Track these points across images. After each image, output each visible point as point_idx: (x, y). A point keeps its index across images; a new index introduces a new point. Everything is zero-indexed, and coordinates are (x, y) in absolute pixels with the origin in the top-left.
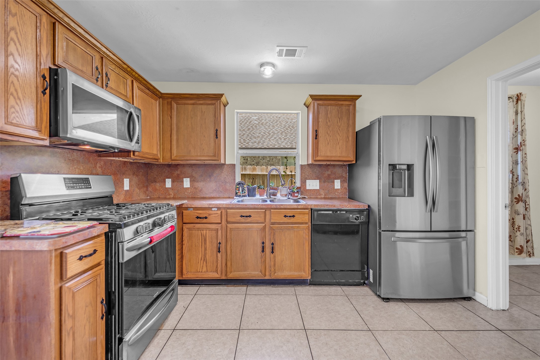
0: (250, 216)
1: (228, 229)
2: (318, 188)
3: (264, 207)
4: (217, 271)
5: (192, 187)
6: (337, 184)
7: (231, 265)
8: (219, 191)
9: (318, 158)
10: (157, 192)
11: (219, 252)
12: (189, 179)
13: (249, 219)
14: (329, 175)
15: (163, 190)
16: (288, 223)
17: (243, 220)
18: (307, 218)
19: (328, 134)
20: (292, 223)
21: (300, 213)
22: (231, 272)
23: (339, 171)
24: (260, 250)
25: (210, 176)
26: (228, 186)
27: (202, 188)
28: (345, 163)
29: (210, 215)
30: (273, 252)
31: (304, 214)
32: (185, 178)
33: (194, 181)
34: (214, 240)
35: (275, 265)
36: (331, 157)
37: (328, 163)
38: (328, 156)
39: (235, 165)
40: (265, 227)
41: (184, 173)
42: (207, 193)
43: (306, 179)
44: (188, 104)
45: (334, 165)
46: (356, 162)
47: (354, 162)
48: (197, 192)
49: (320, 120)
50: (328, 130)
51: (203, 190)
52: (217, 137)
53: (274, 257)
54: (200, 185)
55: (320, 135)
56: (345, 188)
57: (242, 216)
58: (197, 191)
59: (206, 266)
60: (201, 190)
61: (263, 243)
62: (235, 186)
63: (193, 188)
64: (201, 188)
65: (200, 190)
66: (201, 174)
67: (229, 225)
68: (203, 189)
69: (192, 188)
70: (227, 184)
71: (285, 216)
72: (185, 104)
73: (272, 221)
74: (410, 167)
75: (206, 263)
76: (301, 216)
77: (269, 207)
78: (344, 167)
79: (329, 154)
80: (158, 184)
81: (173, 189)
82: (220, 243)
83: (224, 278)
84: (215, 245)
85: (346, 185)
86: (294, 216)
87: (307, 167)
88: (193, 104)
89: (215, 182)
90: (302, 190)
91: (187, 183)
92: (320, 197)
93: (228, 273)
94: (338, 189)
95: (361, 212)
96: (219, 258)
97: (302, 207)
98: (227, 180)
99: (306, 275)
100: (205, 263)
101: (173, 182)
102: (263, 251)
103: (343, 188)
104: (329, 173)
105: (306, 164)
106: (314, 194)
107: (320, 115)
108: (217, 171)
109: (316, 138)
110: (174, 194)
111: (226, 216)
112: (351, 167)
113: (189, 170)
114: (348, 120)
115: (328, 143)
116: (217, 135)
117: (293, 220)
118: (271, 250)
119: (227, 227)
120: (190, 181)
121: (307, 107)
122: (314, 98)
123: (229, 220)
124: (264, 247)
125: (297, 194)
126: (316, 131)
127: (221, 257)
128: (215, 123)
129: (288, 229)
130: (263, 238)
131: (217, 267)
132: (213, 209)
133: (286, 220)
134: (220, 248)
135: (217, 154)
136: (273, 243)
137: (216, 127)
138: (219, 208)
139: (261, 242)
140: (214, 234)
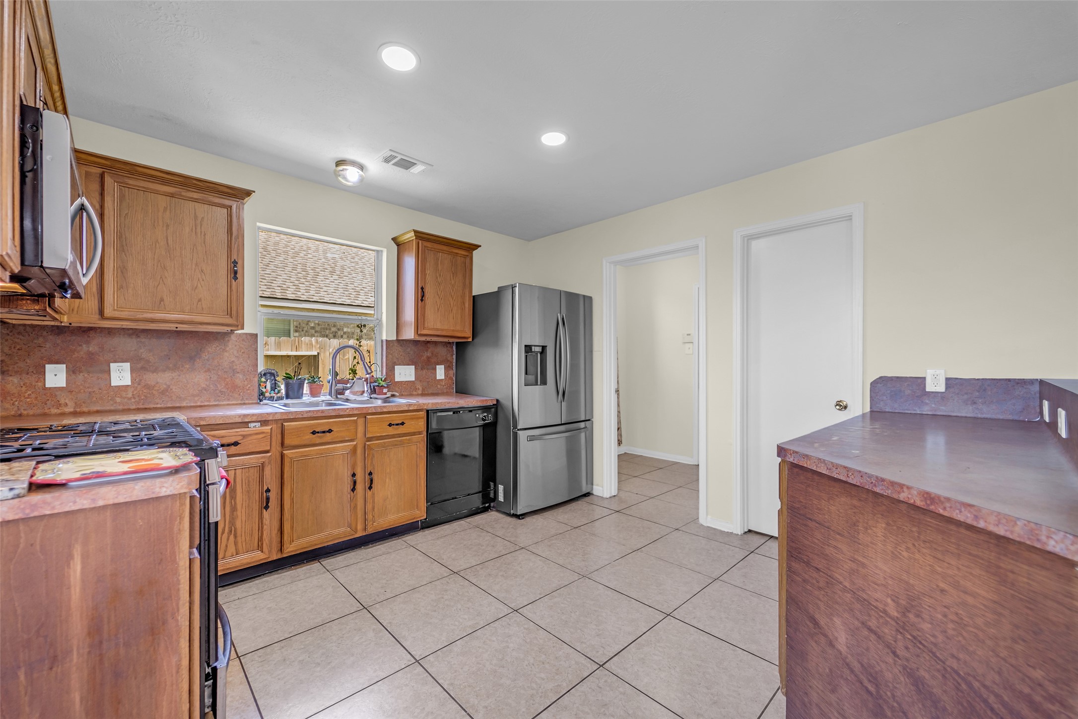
0: (330, 431)
1: (286, 461)
2: (413, 378)
3: (355, 412)
4: (260, 548)
5: (139, 384)
6: (440, 372)
7: (292, 527)
8: (218, 391)
9: (425, 332)
10: (12, 402)
11: (267, 507)
12: (127, 366)
13: (328, 437)
14: (428, 358)
15: (33, 396)
16: (393, 436)
17: (316, 439)
18: (420, 425)
19: (438, 294)
20: (400, 435)
21: (412, 418)
22: (292, 542)
23: (442, 351)
24: (348, 487)
25: (192, 359)
26: (239, 379)
27: (169, 386)
28: (451, 340)
29: (244, 436)
30: (370, 488)
31: (418, 418)
32: (115, 362)
33: (143, 368)
34: (255, 487)
35: (373, 508)
36: (442, 330)
37: (429, 339)
38: (437, 330)
39: (256, 335)
40: (355, 449)
41: (113, 350)
42: (183, 396)
43: (395, 364)
44: (156, 192)
45: (436, 343)
46: (473, 340)
47: (470, 340)
48: (154, 395)
49: (428, 272)
50: (438, 289)
51: (171, 389)
52: (235, 278)
53: (373, 494)
54: (163, 379)
55: (427, 295)
56: (451, 379)
57: (314, 433)
58: (154, 392)
59: (236, 544)
60: (167, 390)
61: (354, 475)
62: (256, 379)
63: (139, 387)
64: (165, 386)
65: (163, 391)
66: (166, 353)
67: (286, 453)
68: (171, 387)
69: (137, 387)
70: (238, 375)
71: (390, 425)
72: (147, 190)
73: (368, 436)
74: (544, 348)
75: (235, 537)
76: (412, 422)
77: (364, 411)
78: (449, 345)
79: (439, 326)
80: (15, 380)
81: (71, 392)
82: (268, 491)
83: (275, 557)
84: (257, 496)
85: (452, 373)
86: (403, 424)
87: (396, 344)
88: (172, 195)
89: (206, 371)
90: (390, 383)
91: (121, 375)
92: (416, 393)
93: (286, 545)
94: (441, 380)
95: (486, 409)
96: (266, 521)
97: (415, 408)
98: (238, 367)
99: (421, 513)
100: (232, 537)
101: (72, 372)
102: (353, 490)
103: (447, 378)
104: (429, 354)
105: (395, 338)
106: (407, 389)
107: (428, 265)
108: (212, 348)
109: (422, 300)
110: (76, 403)
111: (279, 437)
112: (461, 347)
113: (129, 344)
114: (464, 277)
115: (438, 309)
116: (236, 273)
117: (401, 430)
118: (367, 485)
119: (282, 456)
120: (132, 370)
121: (398, 245)
122: (419, 235)
123: (287, 442)
124: (355, 483)
125: (385, 390)
126: (422, 288)
127: (270, 517)
128: (230, 248)
129: (395, 445)
130: (354, 466)
131: (260, 539)
132: (252, 425)
133: (392, 431)
134: (268, 499)
135: (235, 312)
136: (370, 474)
137: (234, 257)
138: (264, 423)
139: (350, 473)
140: (254, 474)
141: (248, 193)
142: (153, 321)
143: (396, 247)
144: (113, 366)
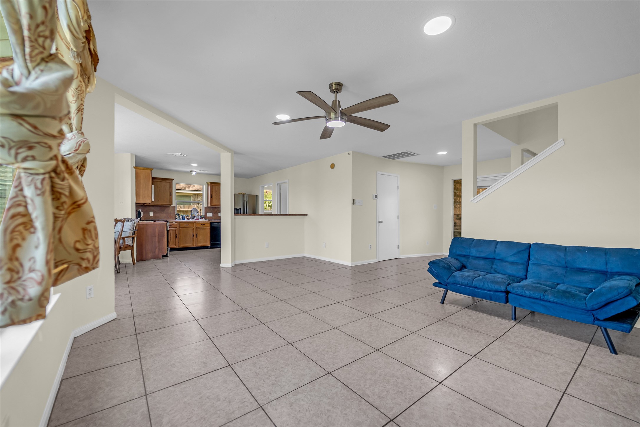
0: (188, 225)
1: (180, 230)
2: (212, 216)
3: (194, 222)
4: (175, 245)
5: (154, 216)
7: (181, 242)
8: (168, 217)
9: (212, 205)
11: (176, 238)
12: (152, 212)
13: (188, 226)
14: (216, 211)
17: (185, 226)
18: (209, 225)
22: (181, 245)
24: (192, 236)
25: (163, 211)
26: (172, 215)
30: (197, 237)
31: (208, 224)
33: (155, 213)
34: (174, 234)
35: (197, 242)
36: (217, 204)
37: (216, 206)
39: (175, 206)
40: (194, 229)
41: (150, 209)
43: (207, 212)
44: (158, 182)
45: (218, 207)
49: (213, 191)
50: (216, 195)
52: (171, 196)
53: (197, 239)
54: (158, 215)
55: (213, 196)
57: (185, 225)
58: (156, 217)
59: (171, 244)
61: (193, 234)
65: (158, 217)
66: (159, 210)
67: (180, 228)
71: (201, 225)
72: (156, 181)
73: (197, 226)
74: (240, 209)
76: (207, 225)
79: (216, 203)
83: (178, 247)
84: (174, 236)
86: (204, 225)
87: (207, 208)
88: (160, 182)
89: (166, 213)
90: (205, 217)
91: (151, 214)
92: (213, 219)
93: (180, 245)
94: (220, 216)
96: (176, 241)
97: (207, 221)
98: (172, 213)
99: (209, 244)
100: (171, 242)
102: (193, 237)
105: (207, 206)
106: (210, 218)
107: (213, 189)
108: (167, 209)
109: (211, 197)
113: (152, 208)
115: (216, 199)
116: (171, 195)
117: (204, 226)
118: (196, 236)
119: (179, 229)
120: (153, 213)
121: (208, 184)
122: (211, 183)
123: (180, 226)
124: (193, 236)
125: (203, 218)
126: (212, 195)
127: (177, 240)
128: (170, 190)
129: (202, 229)
130: (193, 232)
131: (175, 243)
132: (174, 223)
133: (201, 226)
134: (176, 236)
135: (171, 202)
136: (197, 234)
137: (171, 192)
138: (176, 222)
139: (192, 234)
140: (174, 231)
141: (173, 179)
142: (157, 204)
143: (207, 185)
144: (150, 212)
